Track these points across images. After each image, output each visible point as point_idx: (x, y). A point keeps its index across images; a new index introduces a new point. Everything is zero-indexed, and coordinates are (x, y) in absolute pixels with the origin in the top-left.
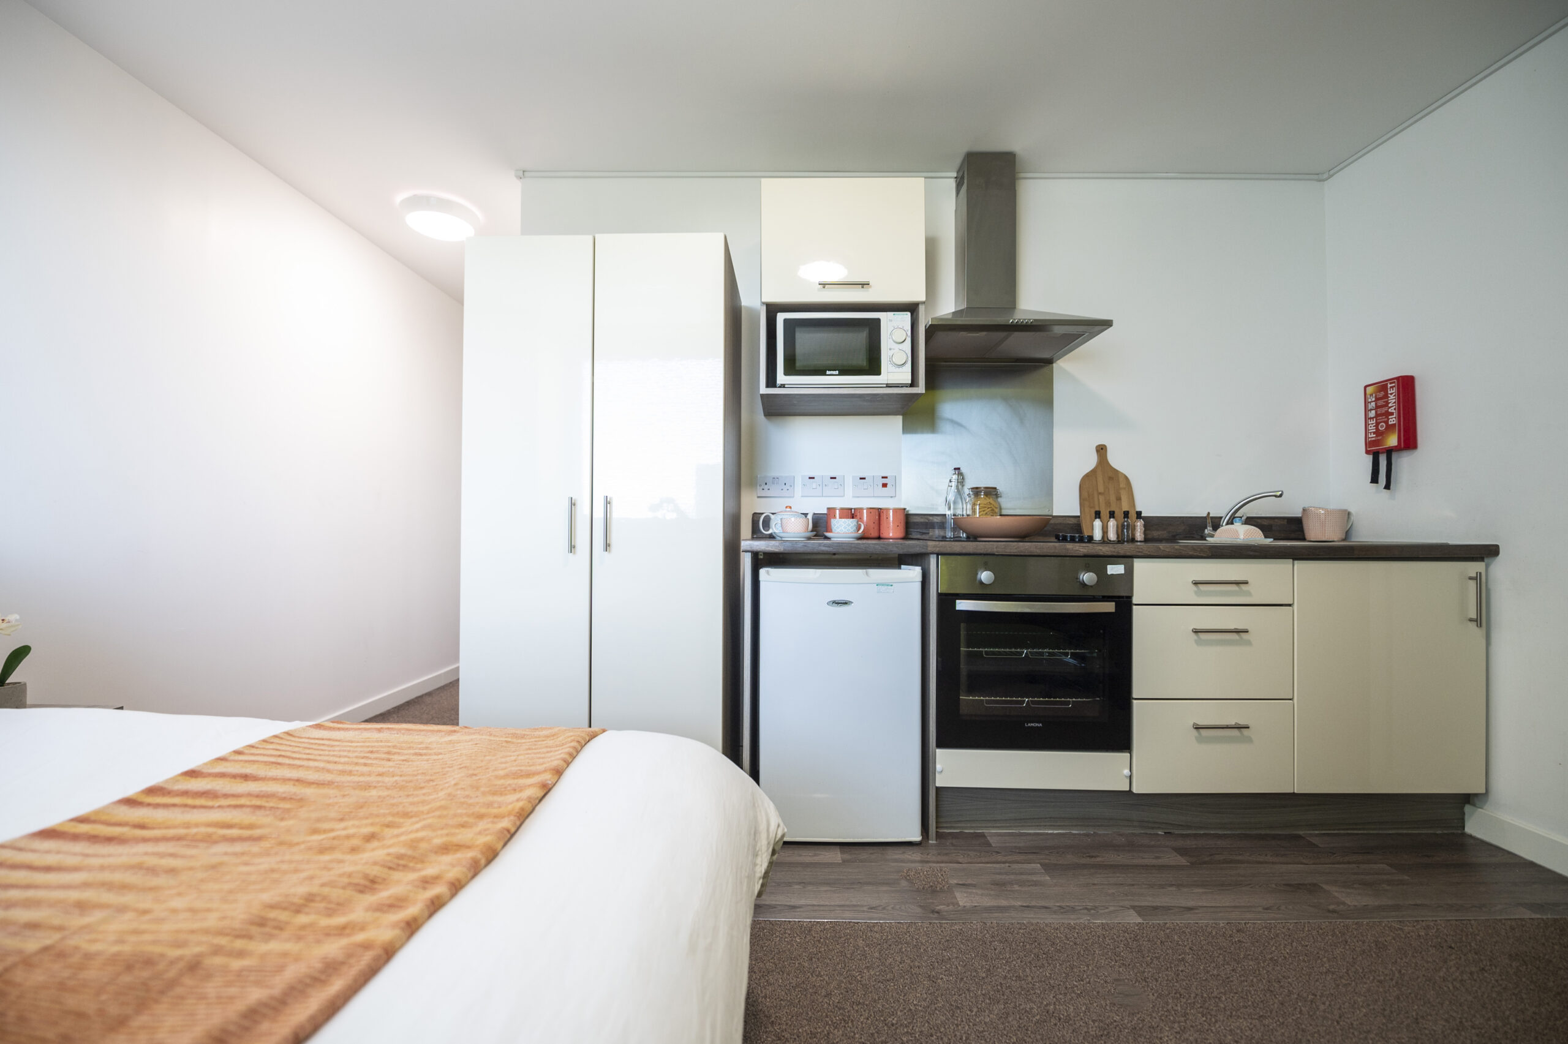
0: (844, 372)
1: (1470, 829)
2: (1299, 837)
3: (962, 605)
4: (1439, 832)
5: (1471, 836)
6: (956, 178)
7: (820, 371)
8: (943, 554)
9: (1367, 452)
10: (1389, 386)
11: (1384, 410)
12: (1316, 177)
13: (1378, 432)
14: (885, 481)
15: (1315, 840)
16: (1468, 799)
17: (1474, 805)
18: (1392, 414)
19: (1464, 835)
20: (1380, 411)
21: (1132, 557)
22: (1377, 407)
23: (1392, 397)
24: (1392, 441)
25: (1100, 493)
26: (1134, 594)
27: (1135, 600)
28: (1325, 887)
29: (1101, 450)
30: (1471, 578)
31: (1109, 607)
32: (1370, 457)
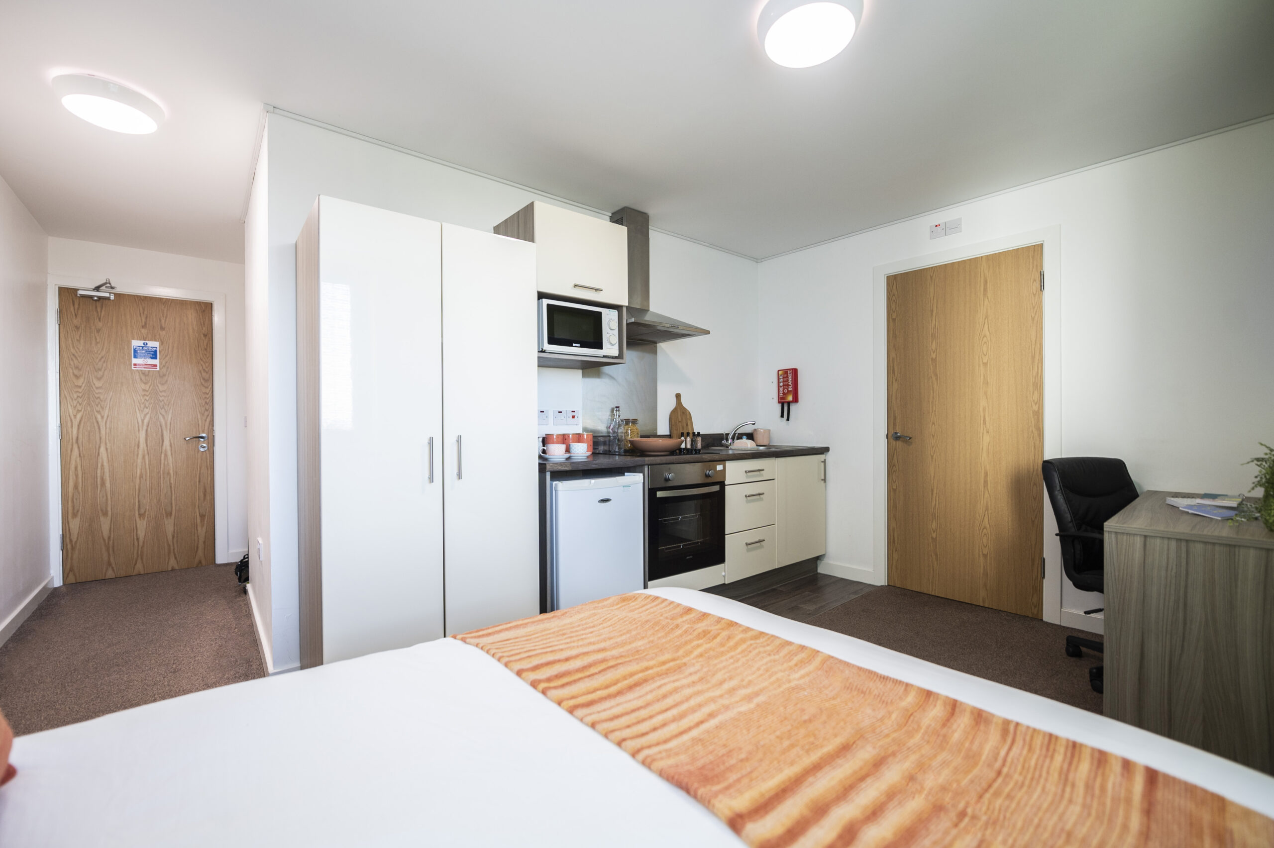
0: (583, 345)
1: (819, 571)
2: (774, 590)
3: (660, 494)
4: (811, 574)
5: (820, 574)
6: (610, 217)
7: (569, 343)
8: (650, 465)
9: (779, 402)
10: (789, 372)
11: (786, 383)
12: (756, 260)
13: (784, 393)
14: (573, 414)
15: (780, 589)
16: (818, 558)
17: (820, 560)
18: (790, 385)
19: (818, 573)
20: (785, 383)
21: (725, 460)
22: (783, 381)
23: (790, 377)
24: (790, 398)
25: (680, 422)
26: (726, 480)
27: (726, 483)
28: (800, 606)
29: (678, 396)
30: (822, 462)
31: (716, 488)
32: (780, 405)
